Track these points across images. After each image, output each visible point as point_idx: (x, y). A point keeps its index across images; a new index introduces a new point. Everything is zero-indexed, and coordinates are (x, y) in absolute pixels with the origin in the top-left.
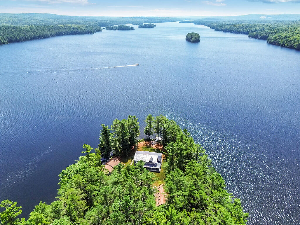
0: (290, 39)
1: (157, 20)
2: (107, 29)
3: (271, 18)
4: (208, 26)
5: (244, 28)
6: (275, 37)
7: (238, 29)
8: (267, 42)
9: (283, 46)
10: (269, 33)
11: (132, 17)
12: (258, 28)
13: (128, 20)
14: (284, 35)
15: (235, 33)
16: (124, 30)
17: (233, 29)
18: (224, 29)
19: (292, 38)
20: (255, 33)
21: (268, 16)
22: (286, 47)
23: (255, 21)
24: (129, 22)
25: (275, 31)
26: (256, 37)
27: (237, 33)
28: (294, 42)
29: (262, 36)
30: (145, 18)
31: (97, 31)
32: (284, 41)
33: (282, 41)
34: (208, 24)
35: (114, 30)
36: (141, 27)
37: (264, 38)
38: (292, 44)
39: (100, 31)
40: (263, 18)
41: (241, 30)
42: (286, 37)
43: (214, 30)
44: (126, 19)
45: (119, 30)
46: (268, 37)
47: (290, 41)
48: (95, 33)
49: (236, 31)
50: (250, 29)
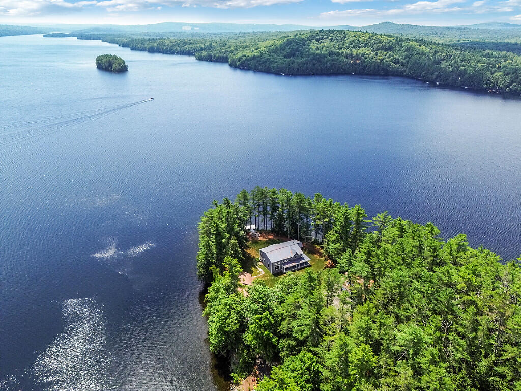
3: (198, 28)
4: (112, 42)
5: (179, 43)
6: (240, 58)
7: (173, 46)
8: (231, 66)
9: (256, 70)
14: (249, 54)
15: (170, 54)
17: (165, 48)
18: (148, 47)
20: (204, 53)
21: (193, 26)
23: (182, 34)
25: (232, 49)
26: (209, 59)
27: (174, 54)
28: (269, 64)
29: (218, 57)
32: (255, 64)
34: (108, 38)
37: (222, 60)
40: (188, 29)
41: (178, 48)
42: (254, 57)
43: (130, 49)
46: (227, 58)
47: (263, 62)
49: (170, 51)
50: (191, 46)
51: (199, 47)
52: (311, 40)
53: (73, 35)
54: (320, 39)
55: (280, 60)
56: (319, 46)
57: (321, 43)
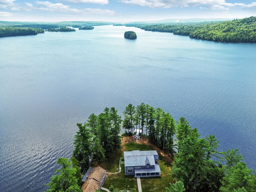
0: (208, 33)
1: (94, 23)
2: (49, 31)
3: (183, 21)
4: (139, 27)
5: (168, 27)
6: (196, 33)
7: (164, 28)
8: (190, 37)
9: (204, 39)
10: (189, 30)
11: (71, 22)
12: (179, 28)
13: (68, 24)
14: (202, 31)
16: (66, 31)
17: (160, 29)
18: (152, 29)
19: (210, 33)
20: (178, 31)
21: (181, 20)
22: (206, 40)
24: (69, 26)
25: (194, 29)
26: (180, 34)
27: (164, 31)
28: (212, 36)
29: (184, 33)
30: (83, 22)
31: (40, 33)
32: (204, 36)
33: (202, 35)
34: (138, 26)
35: (56, 31)
36: (81, 29)
37: (186, 34)
38: (211, 37)
39: (43, 32)
40: (177, 21)
41: (166, 29)
42: (204, 32)
44: (66, 23)
45: (61, 31)
46: (189, 33)
47: (209, 34)
48: (38, 34)
49: (162, 30)
50: (173, 28)
51: (177, 28)
52: (243, 23)
53: (124, 25)
54: (250, 22)
55: (219, 34)
56: (247, 26)
57: (250, 24)
